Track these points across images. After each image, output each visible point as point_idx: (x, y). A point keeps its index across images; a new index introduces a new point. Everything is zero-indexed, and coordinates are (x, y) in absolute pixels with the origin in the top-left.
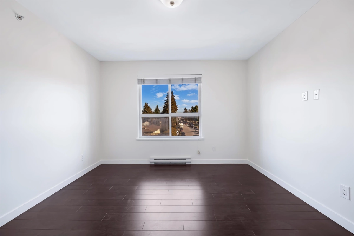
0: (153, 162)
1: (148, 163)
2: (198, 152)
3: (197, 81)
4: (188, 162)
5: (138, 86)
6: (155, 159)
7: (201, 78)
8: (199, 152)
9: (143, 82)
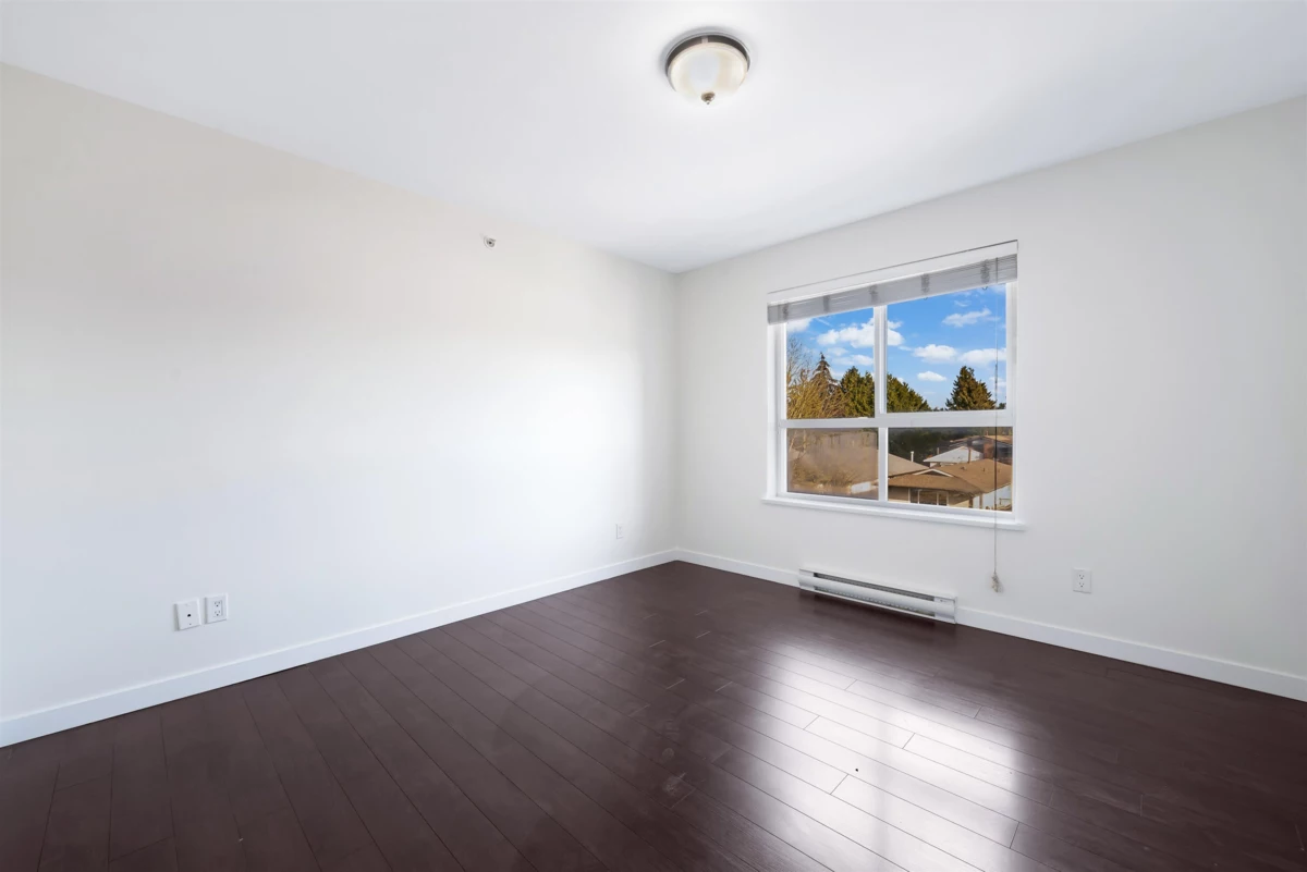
0: (812, 584)
1: (796, 584)
2: (991, 582)
3: (992, 274)
4: (941, 611)
5: (771, 329)
6: (816, 575)
7: (1014, 257)
8: (995, 579)
9: (782, 314)
